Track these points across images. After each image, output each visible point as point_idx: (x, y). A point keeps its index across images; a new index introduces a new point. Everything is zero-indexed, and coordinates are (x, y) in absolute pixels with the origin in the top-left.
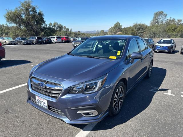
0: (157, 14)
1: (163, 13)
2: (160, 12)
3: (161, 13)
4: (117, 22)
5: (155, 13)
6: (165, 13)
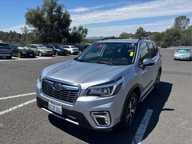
0: (178, 18)
1: (185, 17)
3: (183, 17)
4: (140, 27)
6: (188, 18)
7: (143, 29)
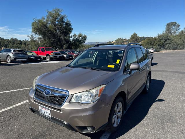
0: (169, 24)
2: (173, 23)
4: (134, 33)
5: (167, 24)
6: (178, 24)
7: (137, 35)
